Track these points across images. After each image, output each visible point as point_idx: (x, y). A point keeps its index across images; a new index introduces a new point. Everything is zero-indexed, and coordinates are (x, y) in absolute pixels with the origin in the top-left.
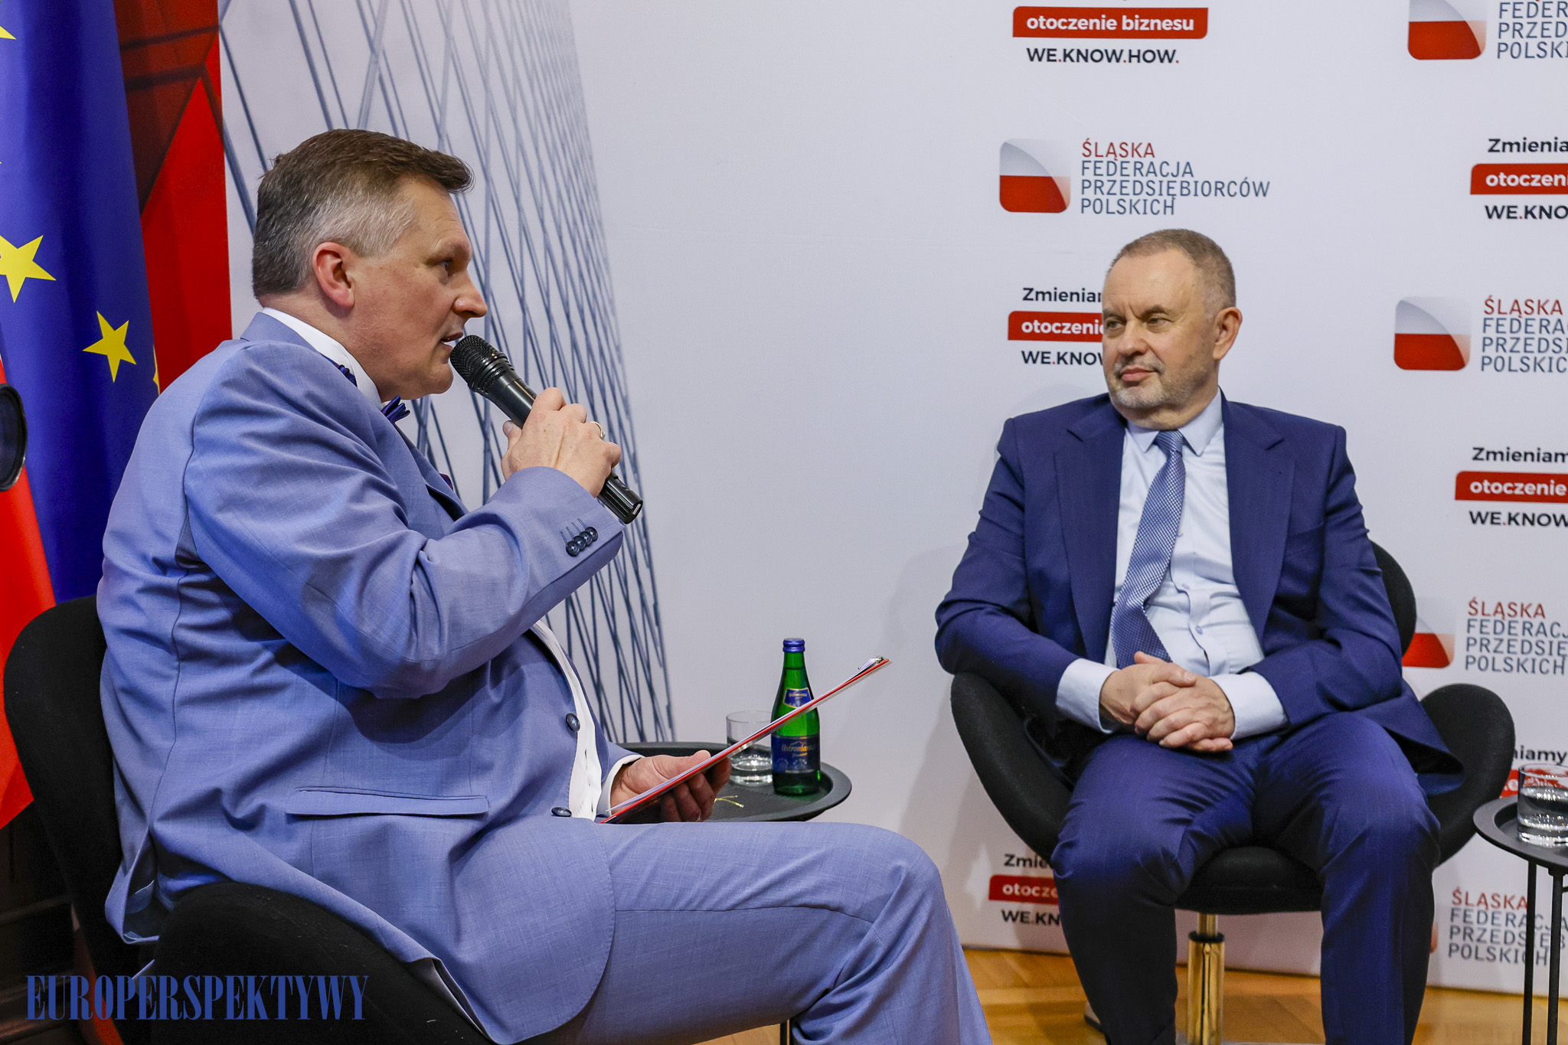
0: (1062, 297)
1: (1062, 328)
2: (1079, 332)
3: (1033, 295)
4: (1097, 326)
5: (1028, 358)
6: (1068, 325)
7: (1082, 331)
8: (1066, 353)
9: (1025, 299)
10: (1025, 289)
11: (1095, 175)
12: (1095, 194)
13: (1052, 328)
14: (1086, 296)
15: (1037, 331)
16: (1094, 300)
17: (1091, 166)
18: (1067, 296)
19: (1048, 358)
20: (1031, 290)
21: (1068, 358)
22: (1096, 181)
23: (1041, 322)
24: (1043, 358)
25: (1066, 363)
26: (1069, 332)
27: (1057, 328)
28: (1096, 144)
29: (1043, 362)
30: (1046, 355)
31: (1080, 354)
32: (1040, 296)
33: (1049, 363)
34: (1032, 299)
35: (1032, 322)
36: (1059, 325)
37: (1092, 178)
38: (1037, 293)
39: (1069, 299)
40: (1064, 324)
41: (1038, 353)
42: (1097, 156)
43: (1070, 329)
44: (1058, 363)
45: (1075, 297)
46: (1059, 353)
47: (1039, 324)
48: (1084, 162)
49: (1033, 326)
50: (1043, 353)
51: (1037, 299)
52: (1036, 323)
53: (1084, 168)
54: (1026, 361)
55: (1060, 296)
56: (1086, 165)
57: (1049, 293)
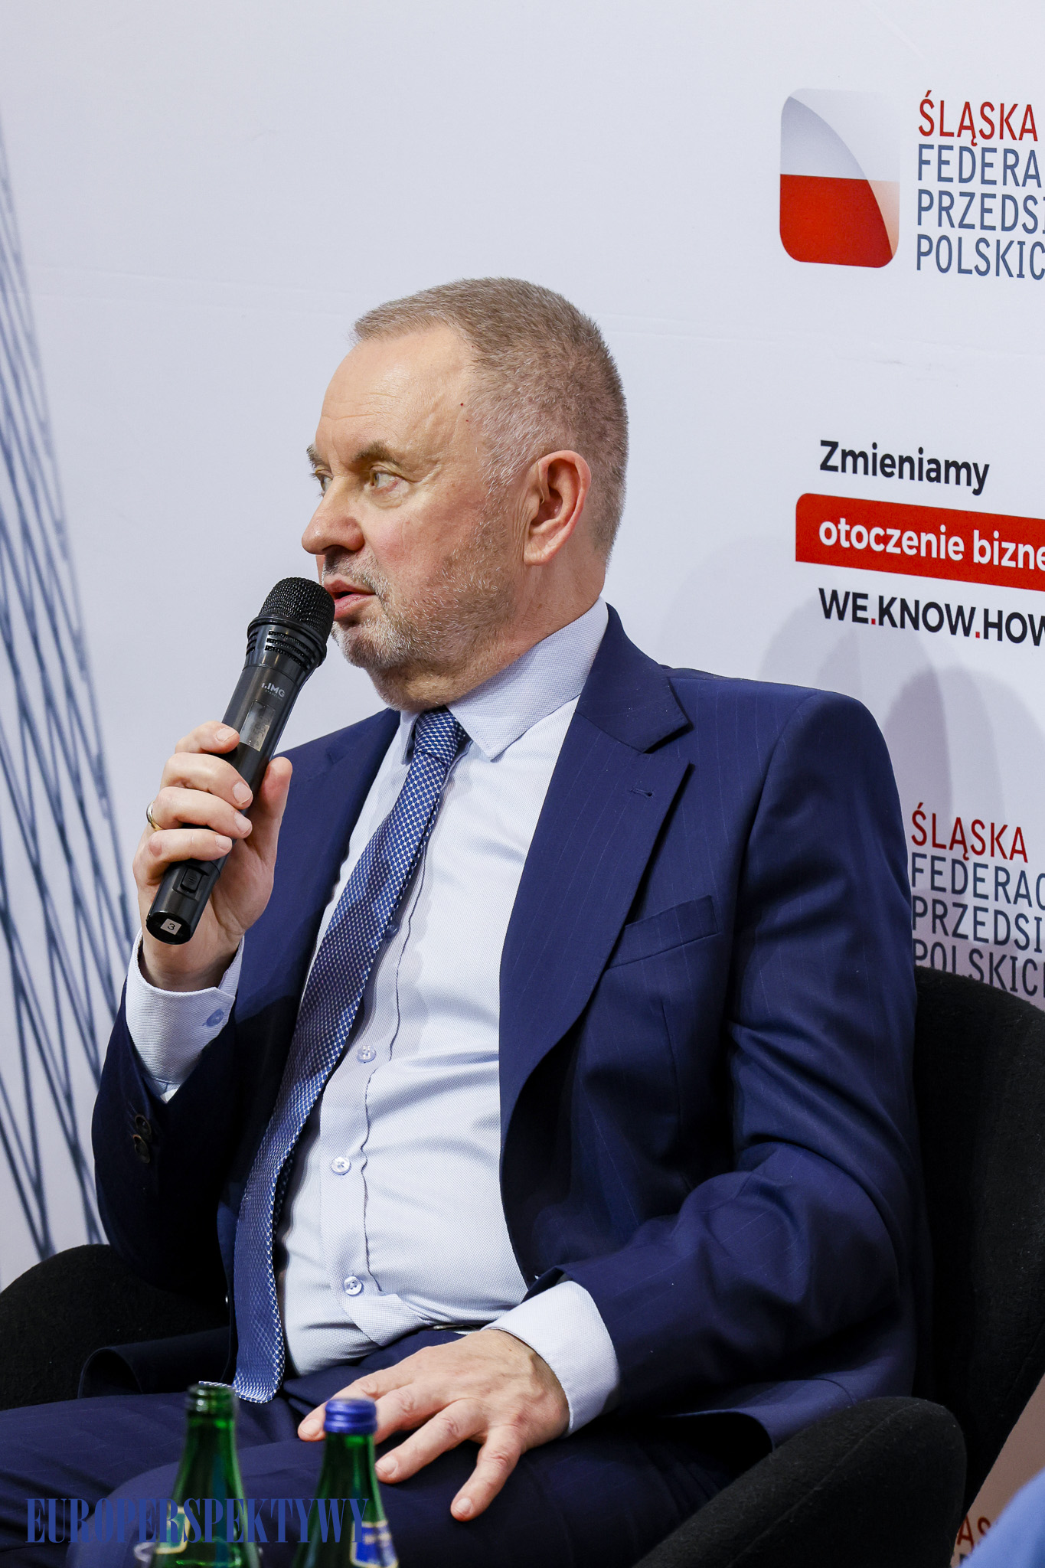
0: (886, 465)
1: (884, 540)
2: (913, 552)
3: (836, 460)
4: (943, 538)
5: (833, 605)
6: (896, 533)
7: (918, 548)
8: (893, 600)
9: (825, 466)
10: (824, 443)
11: (941, 179)
12: (940, 225)
13: (867, 538)
14: (926, 467)
15: (845, 544)
16: (938, 479)
17: (931, 155)
18: (893, 466)
19: (864, 608)
20: (834, 445)
21: (896, 610)
22: (942, 193)
23: (851, 523)
24: (856, 608)
25: (894, 624)
26: (897, 551)
27: (879, 539)
28: (942, 102)
29: (856, 619)
30: (860, 602)
31: (917, 603)
32: (849, 460)
33: (865, 621)
34: (835, 469)
35: (837, 523)
36: (880, 531)
37: (935, 187)
38: (845, 454)
39: (896, 471)
40: (890, 531)
41: (847, 594)
42: (943, 134)
43: (898, 544)
44: (881, 623)
45: (907, 466)
46: (881, 598)
47: (848, 527)
48: (922, 147)
49: (839, 532)
50: (856, 596)
51: (844, 470)
52: (843, 525)
53: (923, 162)
54: (828, 614)
55: (883, 465)
56: (927, 154)
57: (863, 455)
